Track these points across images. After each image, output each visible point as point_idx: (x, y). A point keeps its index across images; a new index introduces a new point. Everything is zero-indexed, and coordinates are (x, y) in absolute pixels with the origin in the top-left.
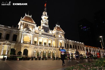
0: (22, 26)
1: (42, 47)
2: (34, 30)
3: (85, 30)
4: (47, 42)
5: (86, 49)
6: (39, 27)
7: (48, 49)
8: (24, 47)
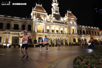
0: (34, 16)
3: (100, 13)
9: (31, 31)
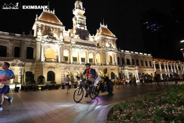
0: (40, 30)
1: (78, 66)
2: (61, 37)
3: (153, 30)
4: (86, 57)
6: (69, 30)
8: (48, 68)
9: (32, 60)
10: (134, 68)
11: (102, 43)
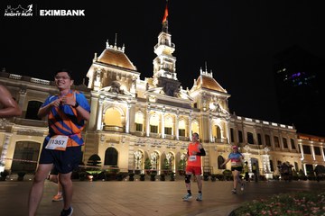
0: (98, 79)
1: (158, 141)
2: (133, 90)
3: (297, 83)
4: (174, 126)
5: (303, 146)
6: (147, 79)
7: (178, 148)
8: (108, 142)
10: (262, 150)
11: (203, 102)
